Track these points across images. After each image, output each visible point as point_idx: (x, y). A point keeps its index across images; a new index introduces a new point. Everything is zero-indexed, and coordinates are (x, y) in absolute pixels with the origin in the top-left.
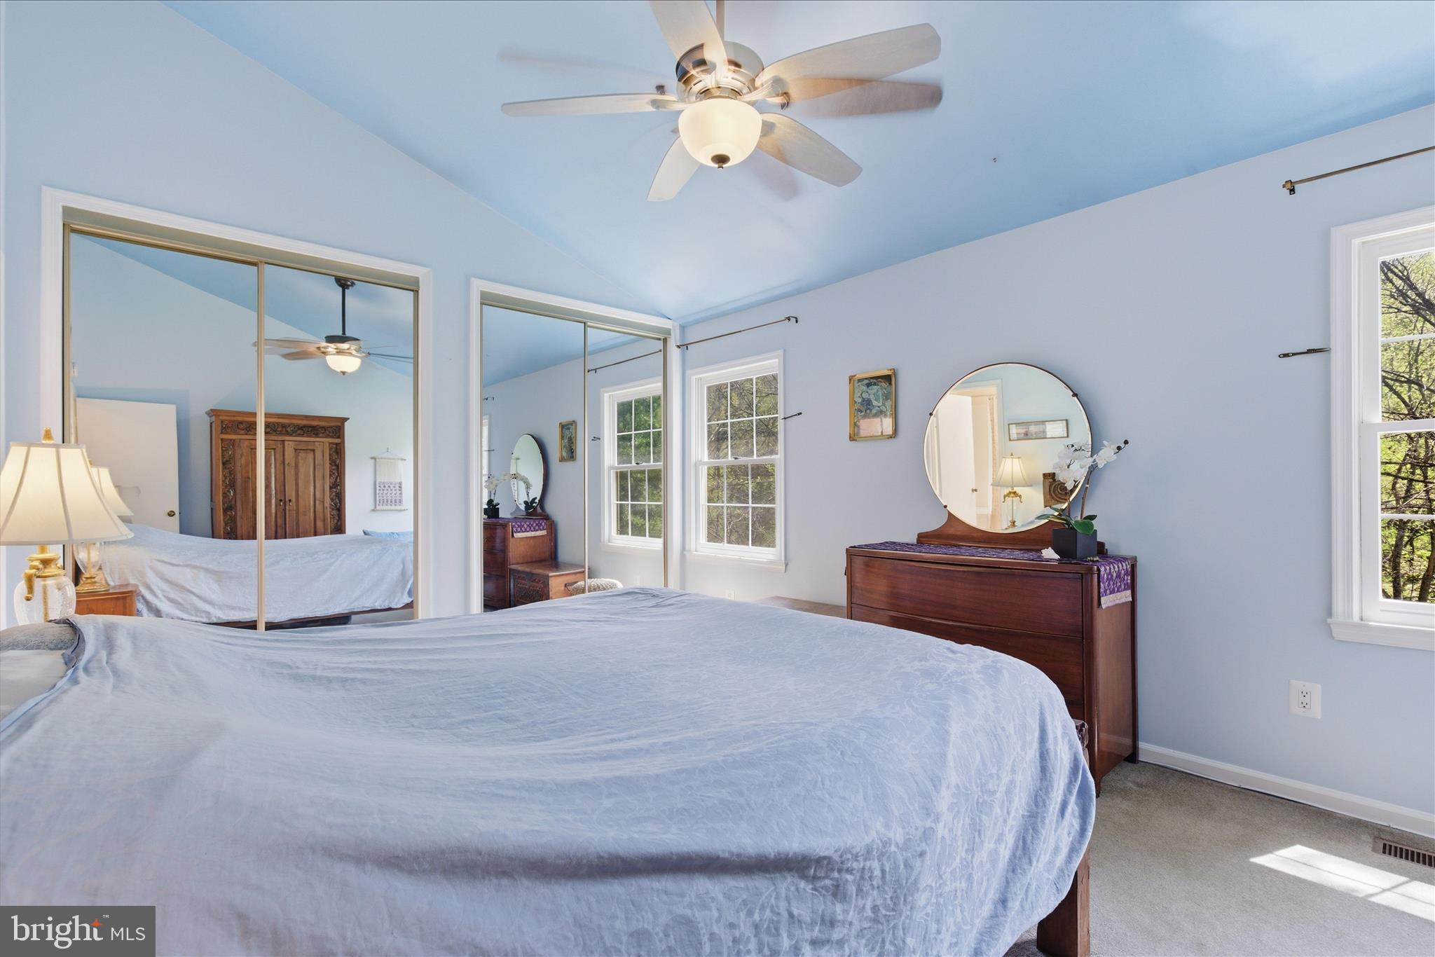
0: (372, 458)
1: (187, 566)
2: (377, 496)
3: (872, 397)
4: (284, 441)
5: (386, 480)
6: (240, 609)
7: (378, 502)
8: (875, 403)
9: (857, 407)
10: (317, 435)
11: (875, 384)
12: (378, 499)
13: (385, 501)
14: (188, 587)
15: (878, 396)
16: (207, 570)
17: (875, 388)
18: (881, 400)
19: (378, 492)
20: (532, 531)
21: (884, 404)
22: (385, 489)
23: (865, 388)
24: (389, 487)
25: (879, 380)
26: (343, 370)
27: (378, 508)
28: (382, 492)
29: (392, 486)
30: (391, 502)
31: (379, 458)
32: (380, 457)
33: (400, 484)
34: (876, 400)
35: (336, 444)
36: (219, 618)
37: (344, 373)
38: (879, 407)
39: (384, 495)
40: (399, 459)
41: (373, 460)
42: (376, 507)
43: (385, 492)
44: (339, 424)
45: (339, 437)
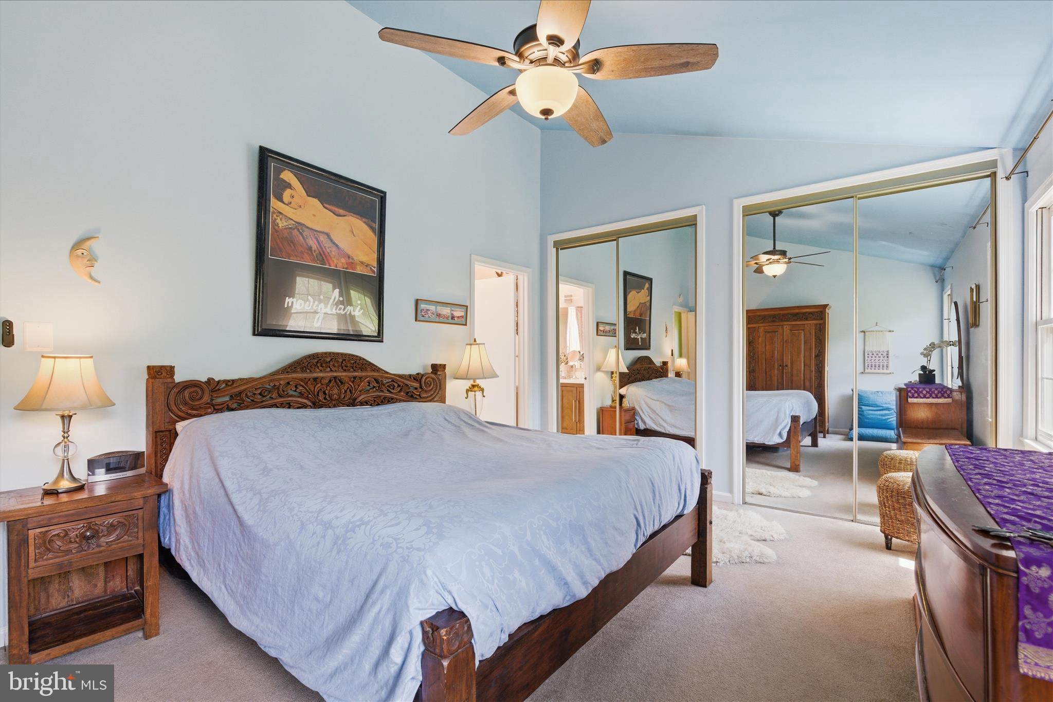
0: (862, 332)
1: (658, 401)
2: (866, 361)
4: (783, 325)
5: (875, 349)
6: (680, 429)
7: (866, 366)
10: (806, 319)
12: (866, 364)
13: (873, 366)
14: (657, 412)
16: (665, 404)
19: (866, 358)
20: (933, 398)
22: (873, 356)
24: (877, 354)
26: (774, 274)
27: (866, 371)
28: (870, 358)
29: (880, 355)
30: (875, 367)
31: (867, 332)
32: (869, 330)
33: (888, 352)
35: (820, 324)
36: (669, 431)
37: (775, 276)
39: (872, 361)
40: (886, 331)
41: (863, 333)
42: (865, 371)
43: (874, 358)
44: (822, 310)
45: (822, 319)
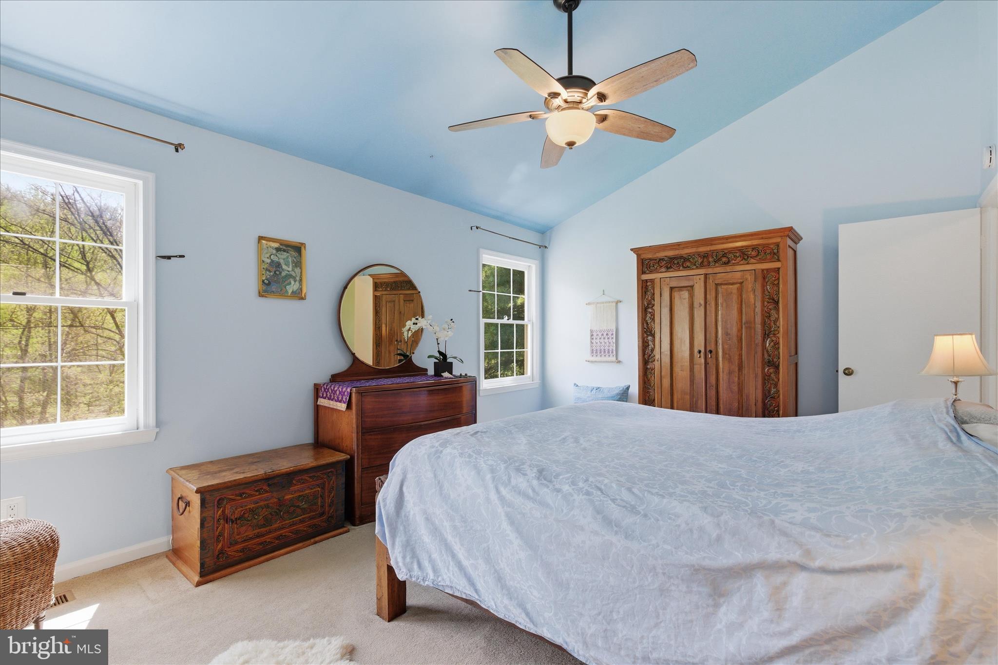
3: (282, 261)
8: (284, 267)
9: (266, 266)
11: (284, 251)
15: (288, 262)
17: (285, 255)
18: (291, 266)
21: (293, 270)
22: (598, 337)
23: (274, 252)
24: (602, 334)
25: (289, 248)
34: (286, 264)
38: (288, 271)
